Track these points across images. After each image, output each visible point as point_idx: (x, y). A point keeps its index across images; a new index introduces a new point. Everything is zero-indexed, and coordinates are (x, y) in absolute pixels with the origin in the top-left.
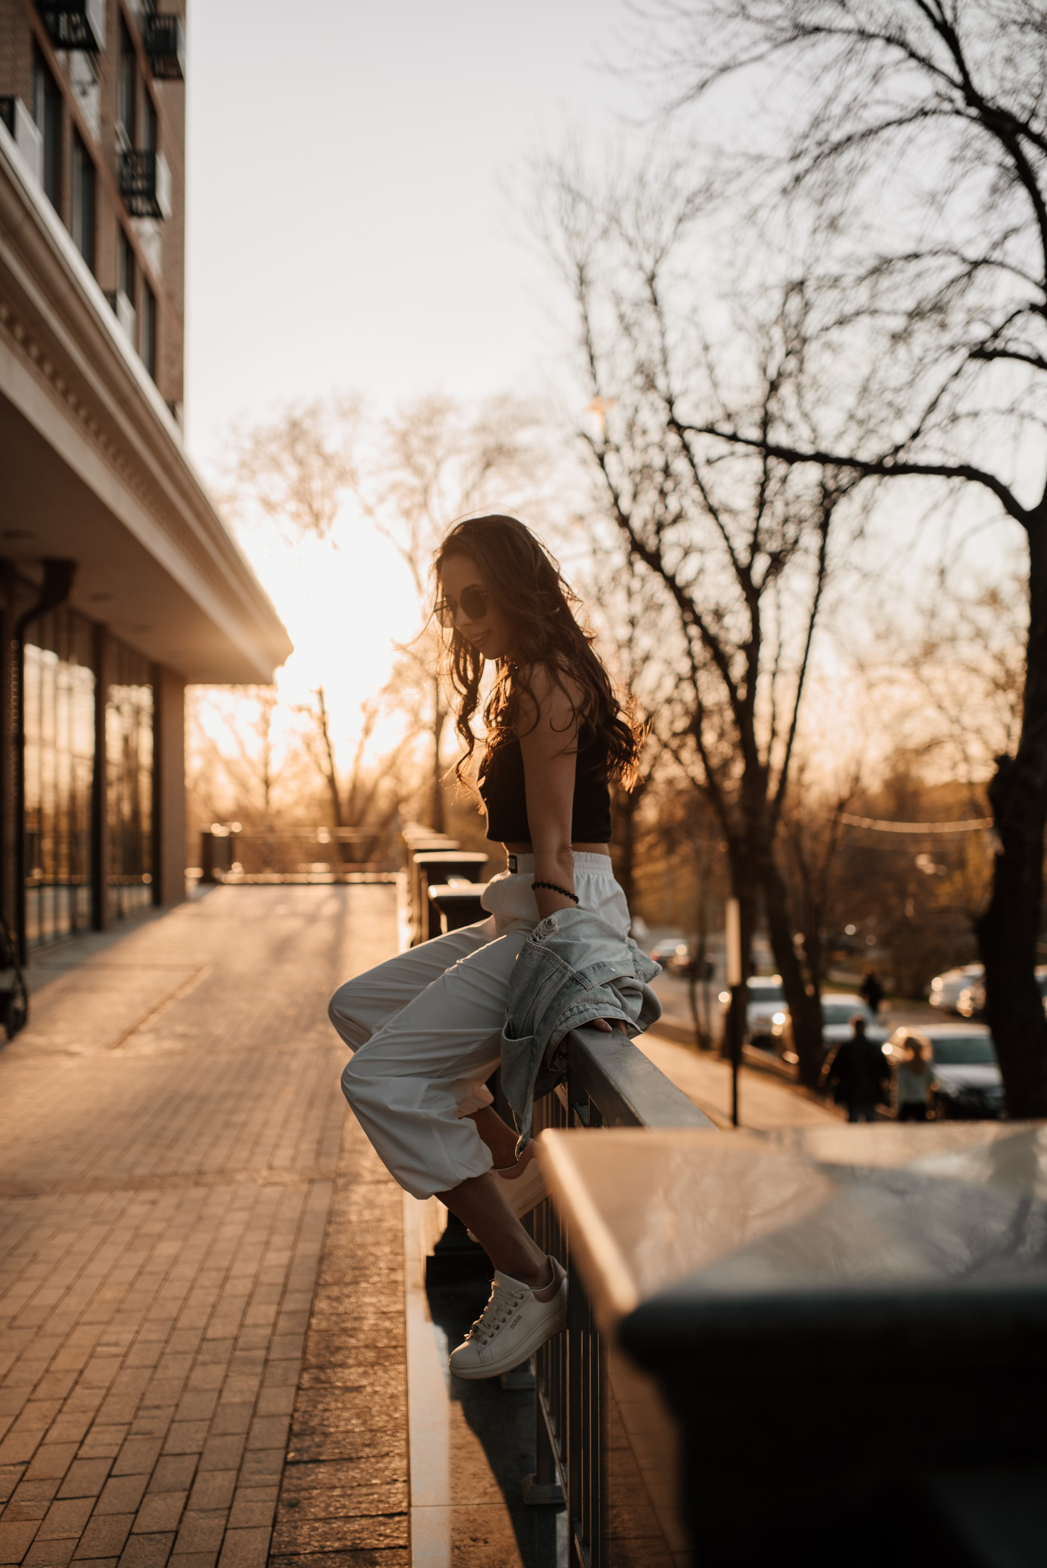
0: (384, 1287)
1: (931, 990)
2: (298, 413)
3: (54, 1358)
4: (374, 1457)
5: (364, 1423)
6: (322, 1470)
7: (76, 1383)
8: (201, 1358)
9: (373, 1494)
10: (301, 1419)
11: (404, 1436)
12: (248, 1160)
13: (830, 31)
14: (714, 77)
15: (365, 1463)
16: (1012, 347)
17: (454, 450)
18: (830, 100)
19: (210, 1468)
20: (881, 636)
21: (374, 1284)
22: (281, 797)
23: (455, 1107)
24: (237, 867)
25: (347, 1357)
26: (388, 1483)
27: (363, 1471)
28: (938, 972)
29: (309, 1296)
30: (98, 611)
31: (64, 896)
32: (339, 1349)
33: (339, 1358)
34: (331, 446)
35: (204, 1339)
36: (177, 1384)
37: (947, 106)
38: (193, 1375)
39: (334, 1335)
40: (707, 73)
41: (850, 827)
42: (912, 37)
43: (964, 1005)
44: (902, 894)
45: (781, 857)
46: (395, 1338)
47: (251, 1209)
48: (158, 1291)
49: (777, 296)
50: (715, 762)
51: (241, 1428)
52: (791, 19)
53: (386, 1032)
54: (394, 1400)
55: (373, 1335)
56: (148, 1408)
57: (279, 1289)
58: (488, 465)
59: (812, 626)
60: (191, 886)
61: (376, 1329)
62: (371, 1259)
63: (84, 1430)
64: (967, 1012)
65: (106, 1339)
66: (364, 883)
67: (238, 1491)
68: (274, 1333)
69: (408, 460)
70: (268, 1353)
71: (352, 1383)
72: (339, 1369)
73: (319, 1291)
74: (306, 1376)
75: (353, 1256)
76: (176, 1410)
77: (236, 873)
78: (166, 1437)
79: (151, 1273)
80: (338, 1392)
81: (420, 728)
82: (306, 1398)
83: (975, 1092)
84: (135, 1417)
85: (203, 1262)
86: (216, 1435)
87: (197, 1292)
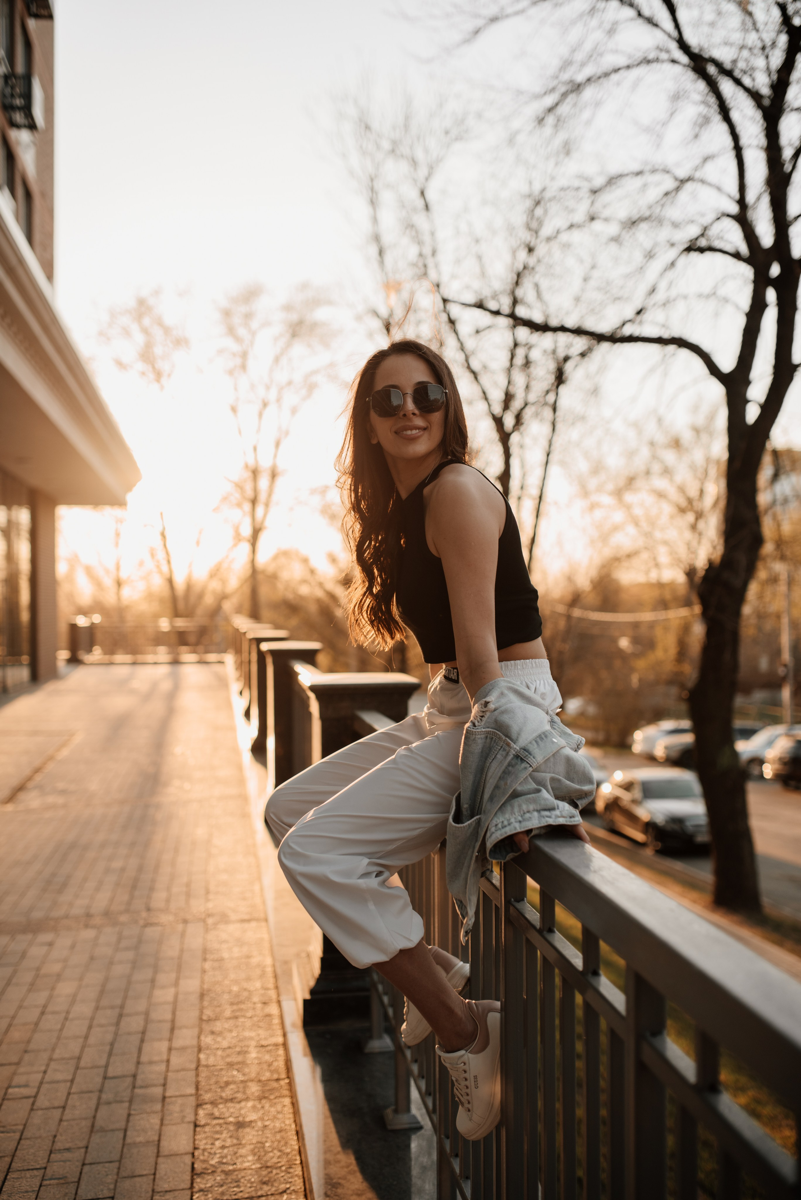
1: (633, 741)
2: (145, 293)
4: (273, 1194)
5: (259, 1159)
8: (104, 1097)
10: (202, 1158)
11: (297, 1172)
12: (129, 903)
14: (486, 26)
16: (717, 244)
17: (266, 324)
18: (573, 51)
20: (595, 470)
21: (251, 1017)
22: (129, 594)
24: (97, 650)
25: (236, 1092)
28: (637, 727)
29: (196, 1031)
32: (227, 1084)
33: (227, 1093)
35: (105, 1078)
36: (85, 1125)
37: (664, 56)
38: (99, 1115)
39: (222, 1069)
40: (480, 22)
41: (579, 619)
43: (660, 752)
47: (137, 947)
48: (61, 1030)
49: (528, 206)
51: (146, 1169)
54: (283, 1134)
55: (256, 1068)
56: (60, 1151)
58: (294, 335)
59: (547, 462)
60: (61, 665)
62: (245, 994)
65: (16, 1081)
66: (193, 662)
69: (231, 331)
70: (165, 1090)
71: (244, 1118)
72: (230, 1104)
73: (205, 1026)
74: (201, 1112)
75: (230, 992)
76: (86, 1152)
77: (97, 653)
78: (78, 1182)
79: (54, 1013)
80: (232, 1128)
81: (240, 540)
82: (203, 1136)
83: (677, 821)
84: (48, 1161)
85: (98, 1000)
86: (125, 1177)
87: (96, 1030)
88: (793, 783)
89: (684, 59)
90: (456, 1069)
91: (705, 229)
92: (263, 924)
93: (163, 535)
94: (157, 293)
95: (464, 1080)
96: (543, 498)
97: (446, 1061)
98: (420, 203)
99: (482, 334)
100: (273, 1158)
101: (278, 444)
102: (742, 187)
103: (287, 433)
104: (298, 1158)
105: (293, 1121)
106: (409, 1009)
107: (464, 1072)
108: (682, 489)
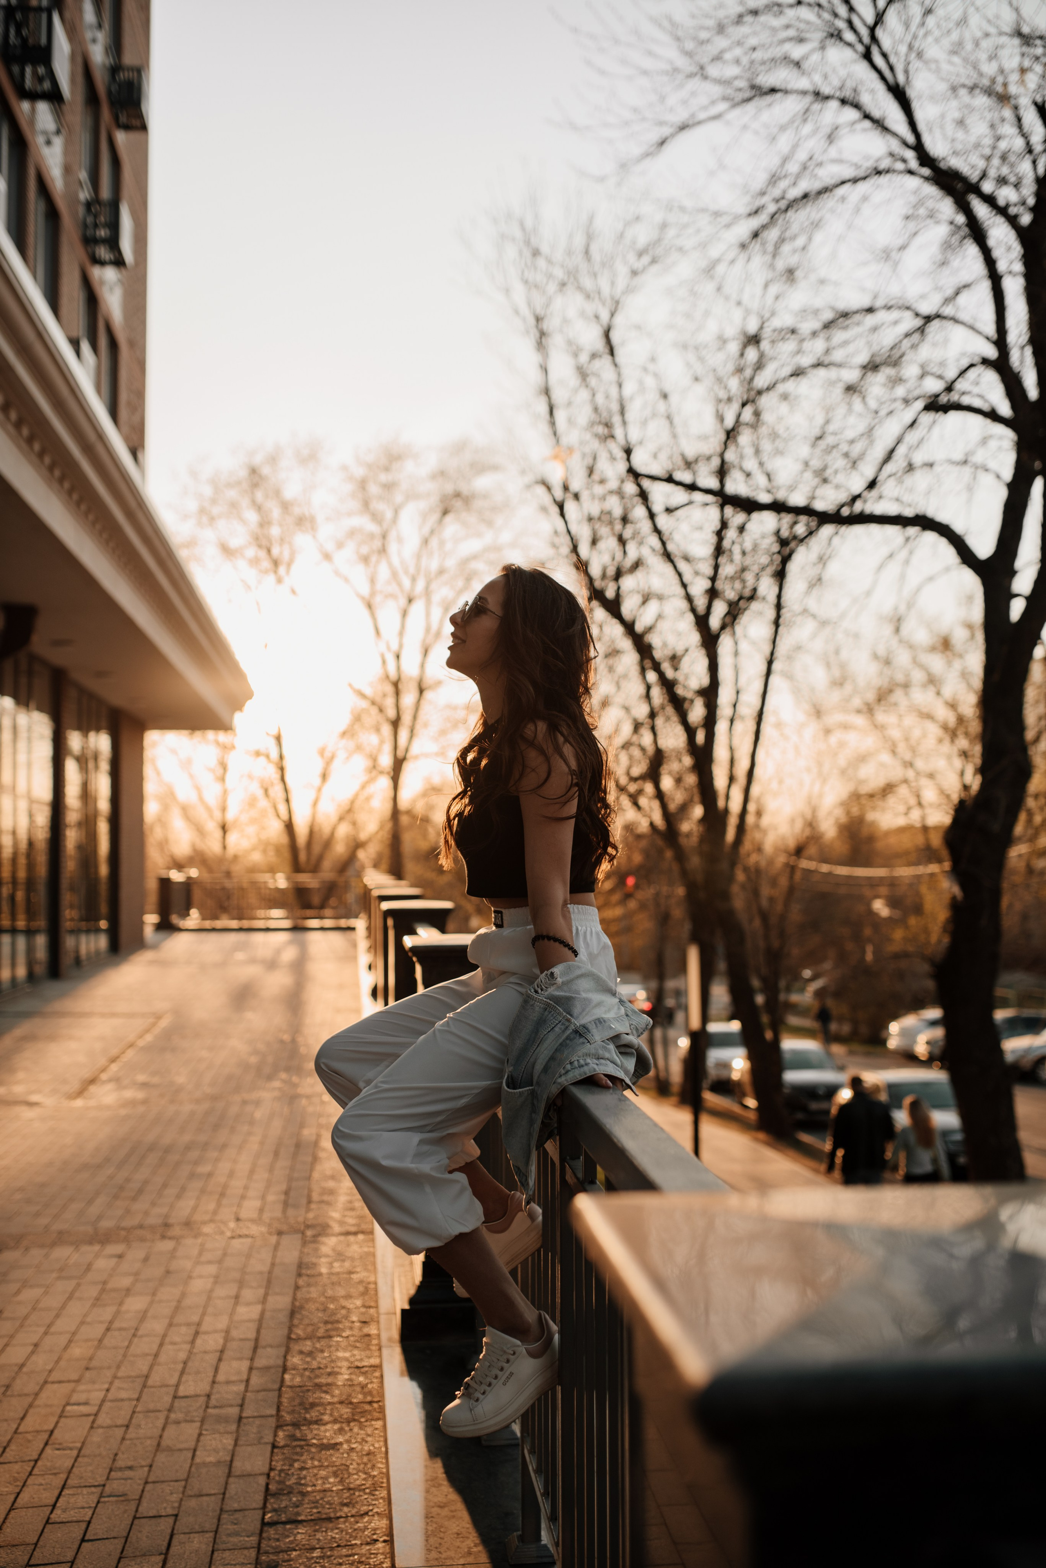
0: (357, 1341)
1: (889, 1034)
2: (258, 459)
3: (22, 1419)
4: (352, 1516)
5: (342, 1481)
6: (300, 1531)
7: (46, 1444)
8: (173, 1416)
9: (353, 1555)
10: (277, 1478)
11: (384, 1493)
12: (215, 1212)
13: (786, 92)
14: (673, 135)
15: (345, 1522)
16: (966, 400)
17: (412, 496)
18: (785, 160)
19: (187, 1531)
20: (838, 683)
21: (347, 1337)
22: (237, 842)
23: (446, 1161)
24: (194, 913)
25: (323, 1414)
26: (368, 1544)
27: (342, 1531)
28: (895, 1017)
29: (283, 1350)
30: (58, 657)
31: (21, 942)
32: (313, 1405)
33: (313, 1414)
34: (290, 492)
35: (175, 1397)
36: (150, 1444)
37: (900, 166)
38: (166, 1434)
39: (308, 1391)
40: (666, 131)
41: (808, 872)
42: (865, 99)
43: (921, 1049)
44: (859, 939)
45: (739, 902)
46: (370, 1393)
47: (220, 1262)
48: (128, 1347)
49: (734, 347)
50: (672, 807)
51: (215, 1488)
52: (749, 80)
53: (376, 1087)
54: (371, 1457)
55: (347, 1390)
56: (120, 1469)
57: (251, 1344)
58: (445, 512)
59: (769, 673)
60: (149, 932)
61: (350, 1384)
62: (343, 1312)
63: (56, 1493)
64: (923, 1055)
65: (75, 1398)
66: (322, 929)
67: (216, 1554)
68: (247, 1389)
69: (367, 506)
70: (241, 1411)
71: (328, 1440)
72: (314, 1426)
73: (291, 1345)
74: (281, 1434)
75: (324, 1310)
76: (150, 1471)
77: (194, 918)
78: (140, 1499)
79: (120, 1329)
80: (314, 1449)
81: (377, 773)
82: (282, 1457)
84: (108, 1479)
85: (172, 1317)
86: (191, 1496)
87: (168, 1348)
89: (925, 171)
91: (951, 382)
92: (368, 1237)
93: (280, 766)
98: (603, 347)
99: (675, 513)
100: (357, 1480)
101: (426, 650)
102: (1001, 328)
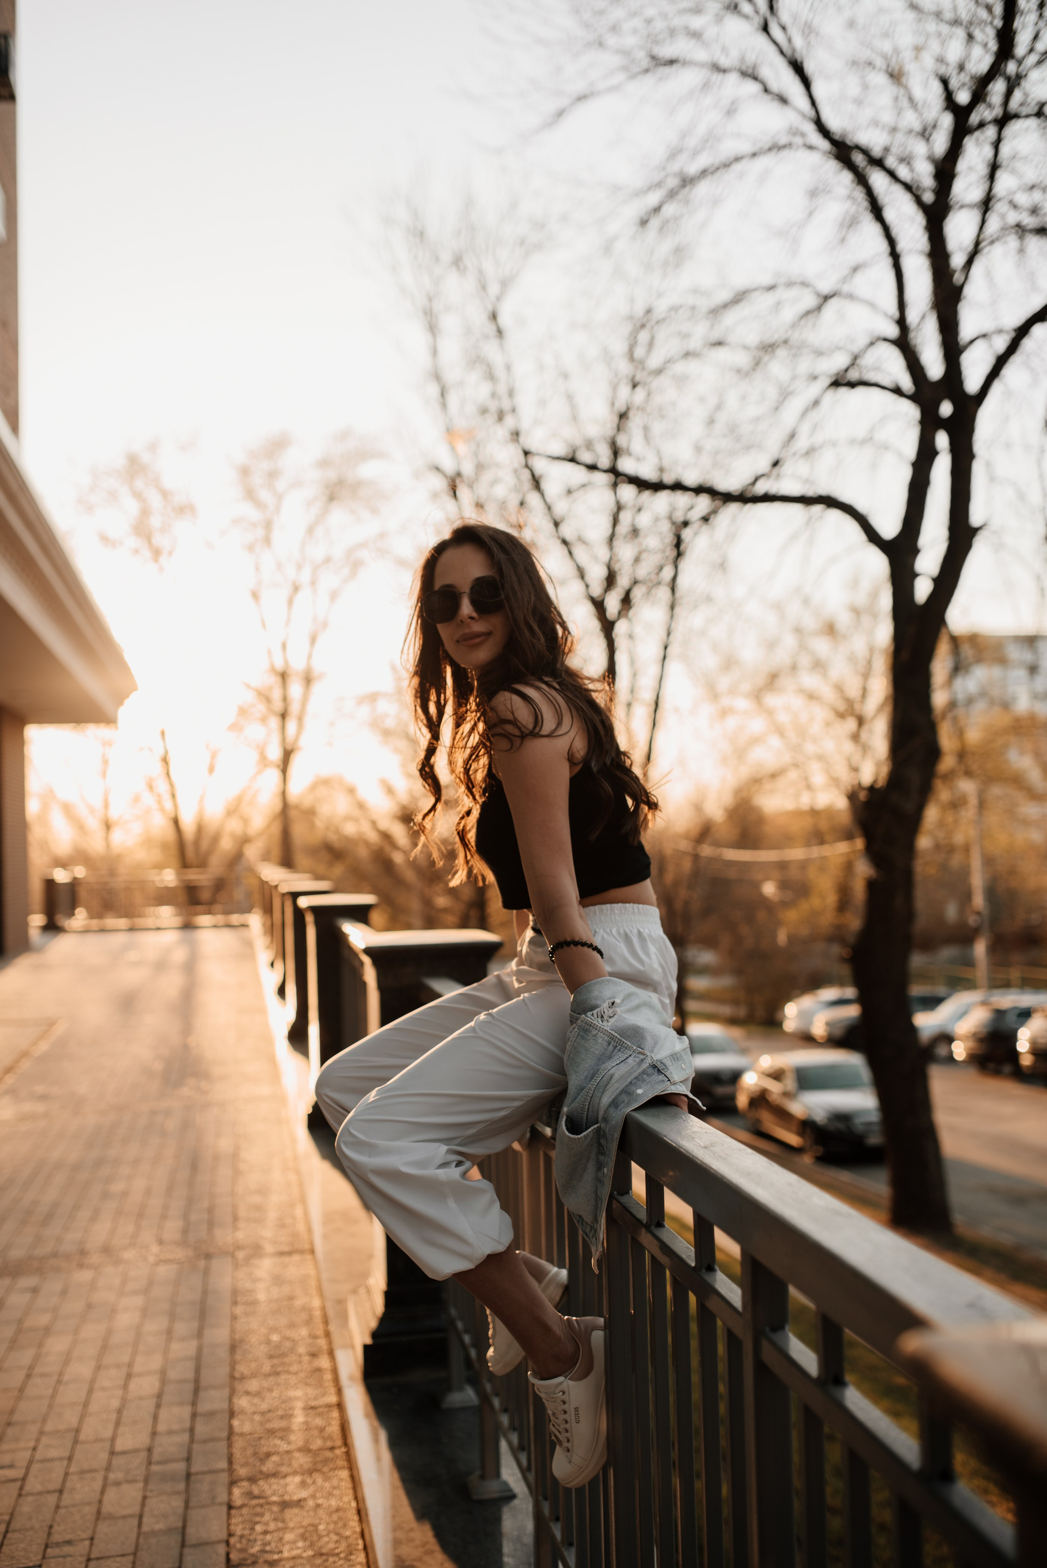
0: (306, 1377)
1: (784, 1016)
2: (137, 447)
5: (312, 1545)
8: (112, 1476)
10: (238, 1546)
12: (134, 1236)
13: (685, 63)
14: (571, 106)
16: (871, 377)
17: (296, 484)
18: (684, 135)
20: (725, 666)
21: (296, 1373)
22: (121, 839)
24: (81, 912)
25: (280, 1465)
28: (789, 998)
29: (226, 1392)
32: (268, 1455)
33: (269, 1466)
34: (170, 482)
35: (112, 1453)
36: (89, 1511)
37: (798, 140)
38: (106, 1499)
39: (260, 1438)
40: (564, 102)
41: (708, 859)
42: (765, 72)
43: (819, 1029)
46: (330, 1437)
47: (146, 1291)
48: (53, 1396)
51: (168, 1562)
52: (647, 50)
54: (341, 1514)
55: (304, 1434)
56: (58, 1545)
57: (190, 1387)
58: (332, 498)
59: (665, 657)
60: (34, 934)
61: (306, 1428)
62: (288, 1344)
64: (822, 1037)
66: (212, 926)
68: (192, 1440)
69: (250, 494)
70: (189, 1466)
71: (290, 1496)
72: (273, 1480)
73: (238, 1386)
74: (236, 1491)
75: (268, 1342)
76: (91, 1545)
77: (80, 917)
79: (43, 1375)
80: (275, 1508)
81: (266, 766)
82: (240, 1519)
83: (842, 1118)
84: (44, 1557)
85: (99, 1359)
87: (99, 1397)
88: (991, 1065)
89: (825, 145)
90: (553, 1400)
91: (855, 358)
92: (309, 1257)
93: (165, 760)
94: (153, 447)
95: (563, 1413)
96: (660, 704)
97: (541, 1390)
98: (491, 329)
99: (575, 495)
100: (328, 1543)
101: (313, 640)
102: (902, 305)
103: (325, 625)
104: (360, 1542)
105: (353, 1498)
106: (496, 1329)
107: (562, 1404)
108: (839, 688)
